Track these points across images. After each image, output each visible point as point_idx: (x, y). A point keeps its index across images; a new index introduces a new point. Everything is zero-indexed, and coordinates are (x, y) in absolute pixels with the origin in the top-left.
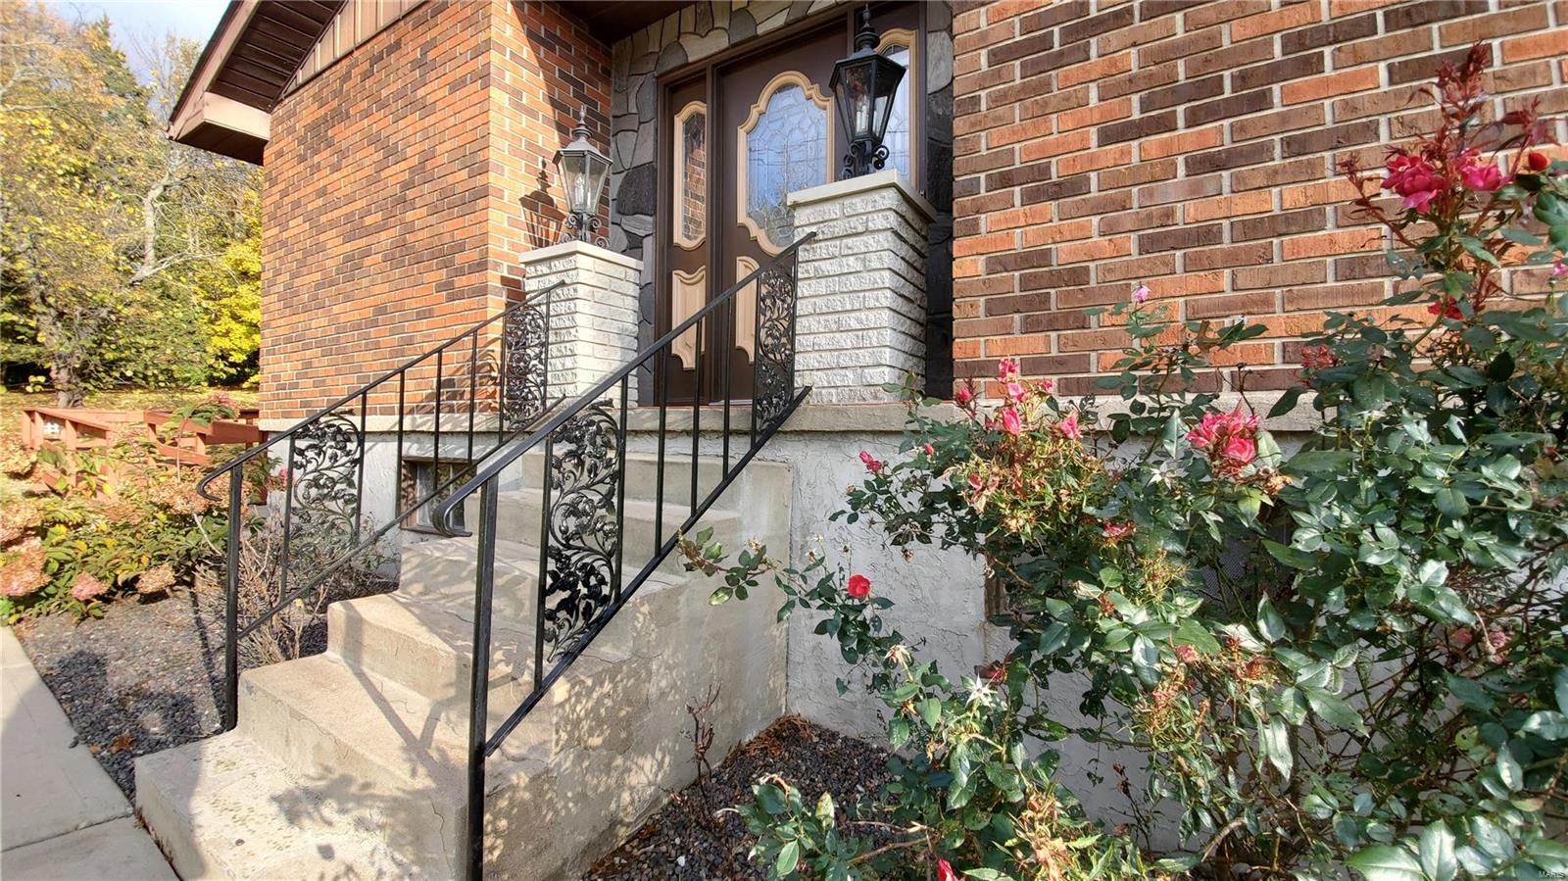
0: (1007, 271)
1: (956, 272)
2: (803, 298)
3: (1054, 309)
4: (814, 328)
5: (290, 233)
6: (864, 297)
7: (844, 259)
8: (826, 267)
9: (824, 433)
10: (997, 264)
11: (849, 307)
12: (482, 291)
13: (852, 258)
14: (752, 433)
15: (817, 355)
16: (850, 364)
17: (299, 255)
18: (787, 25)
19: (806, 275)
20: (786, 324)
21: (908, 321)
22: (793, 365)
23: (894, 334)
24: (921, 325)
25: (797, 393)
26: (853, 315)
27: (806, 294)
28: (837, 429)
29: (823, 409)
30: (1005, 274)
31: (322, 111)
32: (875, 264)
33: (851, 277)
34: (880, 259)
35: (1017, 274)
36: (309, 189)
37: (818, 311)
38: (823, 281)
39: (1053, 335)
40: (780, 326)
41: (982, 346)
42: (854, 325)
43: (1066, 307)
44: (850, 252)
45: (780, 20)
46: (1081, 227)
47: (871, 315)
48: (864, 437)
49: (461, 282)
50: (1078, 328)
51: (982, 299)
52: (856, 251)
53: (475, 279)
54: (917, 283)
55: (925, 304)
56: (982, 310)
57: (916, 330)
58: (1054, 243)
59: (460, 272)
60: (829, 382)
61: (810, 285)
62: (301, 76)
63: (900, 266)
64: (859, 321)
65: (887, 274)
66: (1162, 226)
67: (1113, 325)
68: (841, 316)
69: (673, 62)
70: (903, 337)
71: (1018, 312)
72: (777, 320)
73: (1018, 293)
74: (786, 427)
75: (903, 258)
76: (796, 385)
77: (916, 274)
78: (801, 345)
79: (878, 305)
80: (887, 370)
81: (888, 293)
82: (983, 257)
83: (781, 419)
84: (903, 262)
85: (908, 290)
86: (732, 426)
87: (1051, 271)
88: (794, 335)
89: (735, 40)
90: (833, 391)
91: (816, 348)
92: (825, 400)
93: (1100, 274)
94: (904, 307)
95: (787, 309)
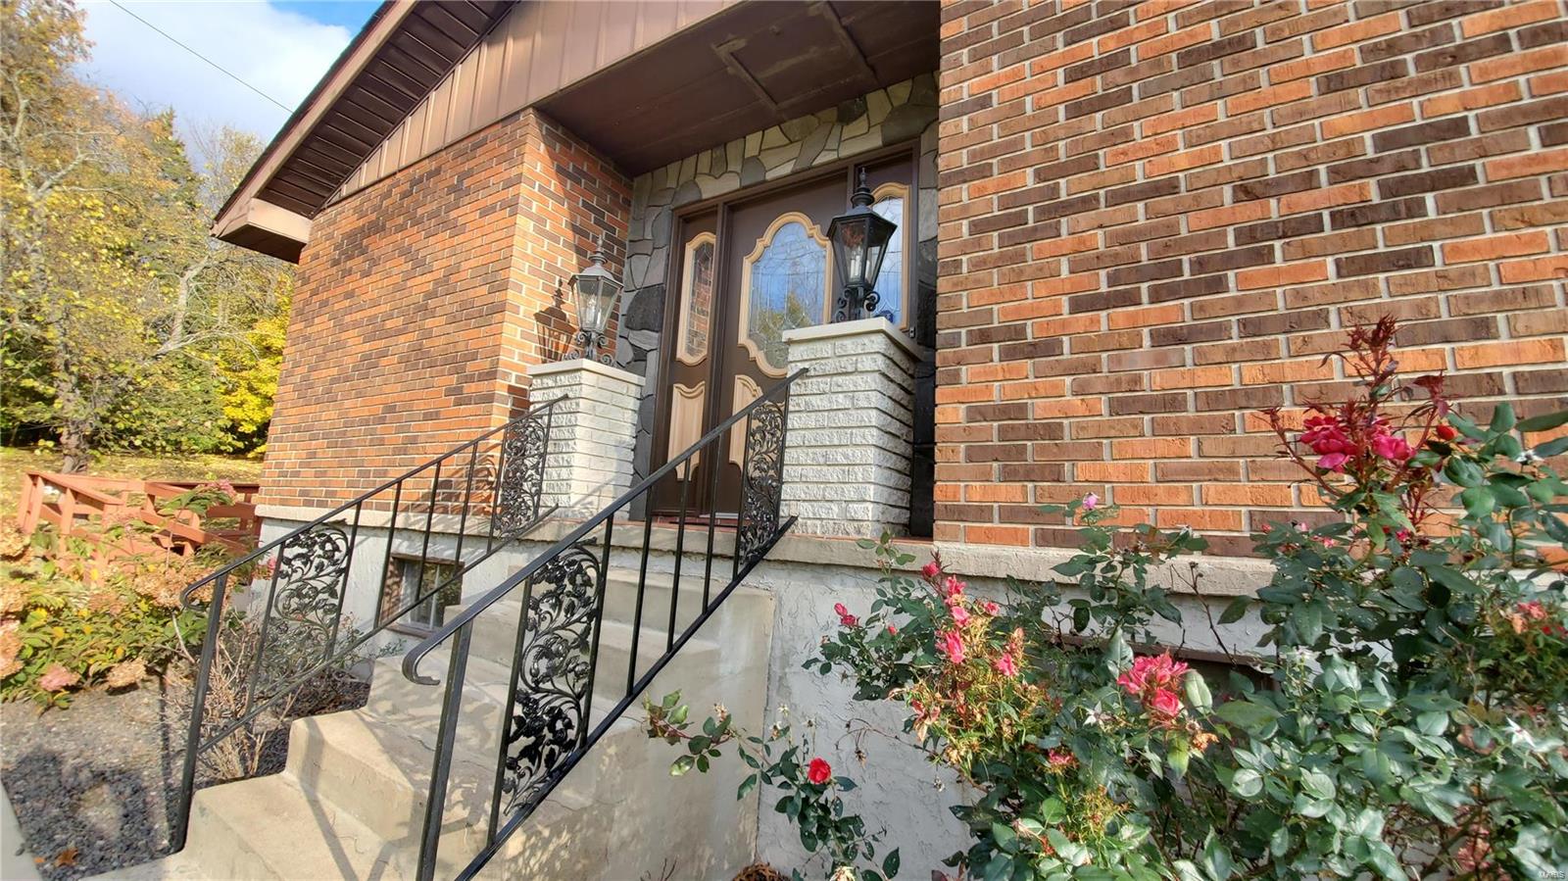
0: (985, 420)
1: (938, 418)
2: (794, 429)
3: (1030, 461)
4: (802, 460)
5: (315, 329)
6: (852, 434)
7: (834, 396)
8: (816, 401)
9: (807, 564)
10: (977, 413)
11: (836, 442)
12: (489, 398)
13: (841, 395)
14: (736, 559)
15: (804, 486)
16: (835, 497)
17: (320, 350)
18: (794, 173)
19: (797, 408)
20: (774, 457)
21: (894, 456)
22: (780, 496)
23: (879, 470)
24: (906, 458)
25: (782, 522)
26: (840, 450)
27: (797, 426)
28: (819, 561)
29: (807, 540)
30: (984, 423)
31: (361, 223)
32: (863, 403)
33: (840, 414)
34: (868, 398)
35: (995, 424)
36: (339, 291)
37: (807, 443)
38: (813, 415)
39: (1030, 485)
40: (768, 459)
41: (962, 491)
42: (841, 459)
43: (1042, 460)
44: (840, 389)
45: (787, 169)
46: (1055, 386)
47: (858, 452)
48: (846, 571)
49: (470, 389)
50: (1054, 481)
51: (962, 445)
52: (845, 389)
53: (484, 387)
54: (904, 419)
55: (911, 439)
56: (962, 455)
57: (902, 464)
58: (1030, 398)
59: (470, 379)
60: (814, 514)
61: (800, 418)
62: (345, 190)
63: (886, 405)
64: (846, 457)
65: (874, 413)
66: (1130, 391)
67: (1087, 481)
68: (828, 450)
69: (688, 197)
70: (888, 472)
71: (996, 460)
72: (766, 453)
73: (996, 442)
74: (768, 556)
75: (890, 397)
76: (781, 513)
77: (902, 411)
78: (790, 476)
79: (864, 442)
80: (870, 506)
81: (875, 432)
82: (964, 406)
83: (765, 550)
84: (890, 402)
85: (895, 428)
86: (716, 550)
87: (1027, 425)
88: (782, 465)
89: (746, 183)
90: (818, 522)
91: (804, 479)
92: (810, 531)
93: (1074, 432)
94: (889, 442)
95: (777, 442)
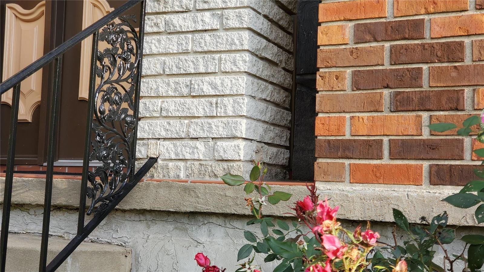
0: (376, 40)
1: (321, 39)
2: (151, 55)
3: (426, 88)
4: (162, 91)
6: (220, 60)
7: (199, 15)
8: (178, 21)
9: (169, 213)
10: (366, 33)
11: (202, 70)
13: (207, 14)
14: (81, 210)
15: (164, 122)
16: (202, 135)
19: (155, 30)
20: (128, 86)
21: (270, 87)
22: (135, 133)
23: (253, 102)
24: (286, 89)
25: (138, 165)
26: (207, 78)
27: (155, 51)
28: (184, 209)
29: (168, 185)
30: (374, 44)
32: (233, 23)
33: (206, 35)
34: (239, 16)
35: (387, 45)
37: (168, 71)
38: (175, 38)
39: (425, 115)
40: (120, 90)
41: (348, 123)
42: (207, 90)
43: (439, 86)
44: (206, 6)
47: (227, 80)
48: (214, 220)
50: (451, 109)
51: (349, 71)
52: (212, 5)
54: (283, 43)
55: (291, 67)
56: (348, 82)
57: (279, 96)
58: (428, 13)
60: (177, 154)
61: (159, 41)
63: (262, 25)
64: (215, 87)
65: (246, 35)
68: (194, 79)
70: (263, 105)
71: (387, 87)
72: (117, 81)
73: (387, 66)
74: (123, 205)
75: (265, 17)
76: (138, 155)
77: (281, 33)
78: (147, 109)
79: (235, 69)
80: (242, 144)
81: (247, 57)
82: (351, 24)
83: (118, 197)
84: (266, 22)
85: (271, 52)
86: (56, 200)
87: (423, 45)
88: (138, 97)
90: (181, 164)
91: (164, 114)
92: (172, 174)
93: (476, 52)
94: (266, 71)
95: (130, 69)
